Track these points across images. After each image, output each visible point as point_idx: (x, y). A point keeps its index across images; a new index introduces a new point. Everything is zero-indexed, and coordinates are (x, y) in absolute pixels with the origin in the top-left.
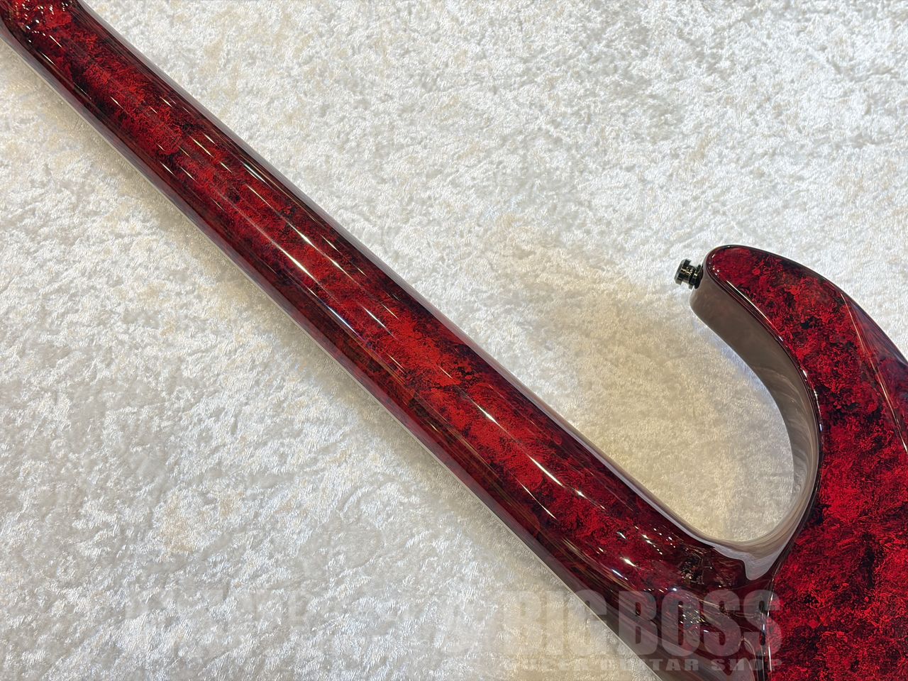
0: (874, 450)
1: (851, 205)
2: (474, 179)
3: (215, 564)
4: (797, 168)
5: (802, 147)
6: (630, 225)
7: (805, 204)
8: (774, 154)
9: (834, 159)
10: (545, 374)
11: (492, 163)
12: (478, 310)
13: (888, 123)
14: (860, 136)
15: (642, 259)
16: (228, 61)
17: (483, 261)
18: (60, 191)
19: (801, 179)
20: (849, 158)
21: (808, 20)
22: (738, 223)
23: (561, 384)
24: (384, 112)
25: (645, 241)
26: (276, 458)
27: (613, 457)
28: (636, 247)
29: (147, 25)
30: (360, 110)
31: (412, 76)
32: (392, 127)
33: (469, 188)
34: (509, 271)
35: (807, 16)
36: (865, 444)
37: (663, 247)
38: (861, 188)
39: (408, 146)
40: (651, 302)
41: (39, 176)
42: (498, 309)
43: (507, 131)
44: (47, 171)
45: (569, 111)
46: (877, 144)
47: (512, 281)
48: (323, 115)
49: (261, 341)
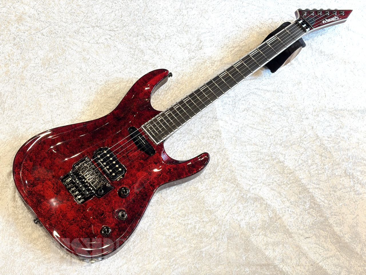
13: (193, 54)
14: (190, 58)
18: (48, 123)
19: (183, 70)
21: (171, 38)
25: (162, 92)
31: (103, 75)
41: (42, 122)
43: (127, 80)
46: (193, 59)
48: (90, 89)
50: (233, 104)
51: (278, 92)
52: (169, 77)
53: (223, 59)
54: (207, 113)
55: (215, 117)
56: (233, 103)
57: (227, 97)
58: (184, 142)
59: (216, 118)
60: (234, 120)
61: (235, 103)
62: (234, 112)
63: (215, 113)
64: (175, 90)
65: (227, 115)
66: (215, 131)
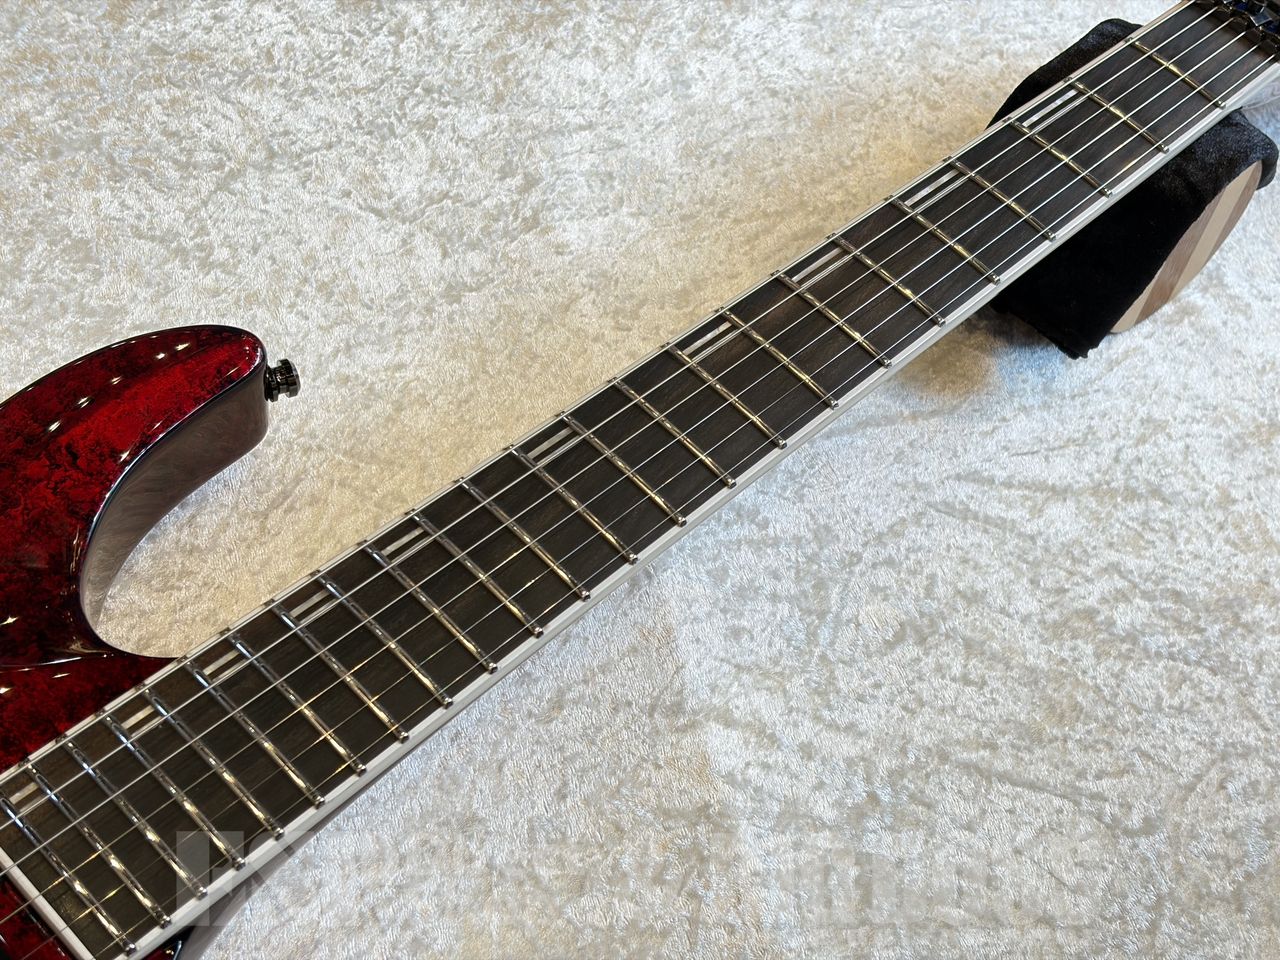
1: (482, 376)
4: (388, 356)
5: (382, 326)
7: (423, 396)
8: (348, 347)
9: (432, 328)
13: (476, 260)
14: (450, 287)
15: (230, 551)
19: (400, 367)
20: (451, 319)
21: (308, 164)
22: (345, 454)
25: (225, 525)
28: (214, 538)
35: (304, 159)
37: (255, 524)
38: (485, 350)
46: (478, 289)
50: (804, 593)
51: (1131, 495)
52: (271, 394)
53: (699, 289)
54: (604, 669)
55: (668, 699)
56: (807, 586)
57: (750, 543)
58: (409, 935)
59: (677, 709)
60: (825, 713)
61: (820, 585)
62: (823, 657)
63: (671, 667)
64: (332, 510)
65: (766, 675)
66: (682, 814)
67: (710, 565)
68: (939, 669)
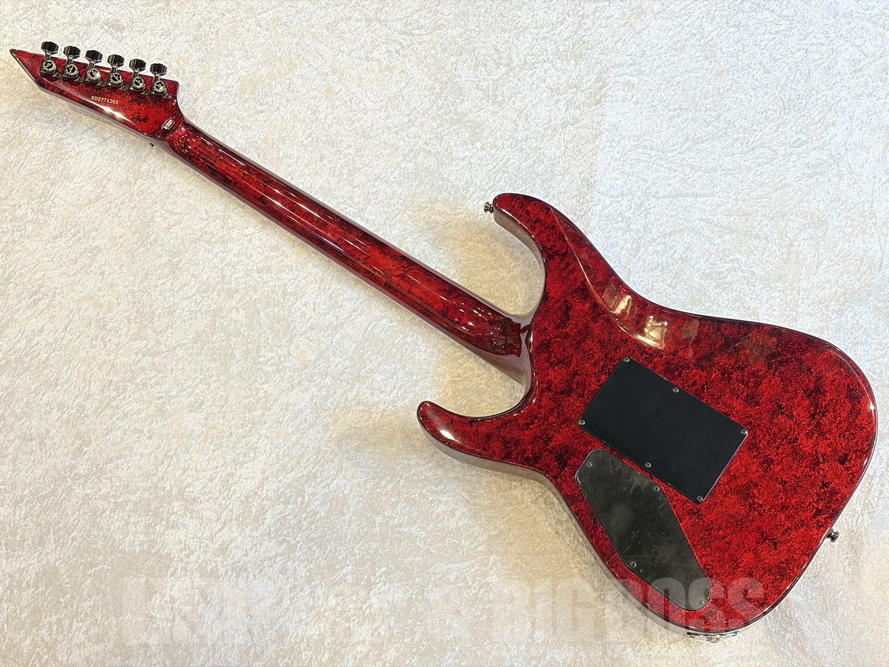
0: (566, 267)
1: (563, 157)
2: (395, 178)
3: (320, 364)
5: (539, 133)
6: (468, 185)
7: (543, 160)
8: (527, 139)
10: (440, 261)
11: (401, 168)
12: (408, 238)
16: (273, 144)
17: (405, 216)
20: (560, 135)
23: (448, 264)
24: (349, 154)
26: (334, 318)
27: (473, 291)
28: (471, 195)
29: (232, 133)
30: (338, 155)
32: (354, 160)
33: (394, 182)
34: (417, 217)
35: (536, 66)
36: (563, 265)
39: (362, 168)
40: (481, 219)
42: (415, 236)
44: (207, 212)
45: (432, 136)
47: (420, 222)
49: (317, 270)
67: (606, 234)
68: (663, 281)
